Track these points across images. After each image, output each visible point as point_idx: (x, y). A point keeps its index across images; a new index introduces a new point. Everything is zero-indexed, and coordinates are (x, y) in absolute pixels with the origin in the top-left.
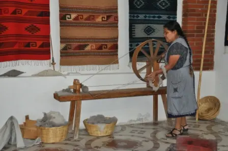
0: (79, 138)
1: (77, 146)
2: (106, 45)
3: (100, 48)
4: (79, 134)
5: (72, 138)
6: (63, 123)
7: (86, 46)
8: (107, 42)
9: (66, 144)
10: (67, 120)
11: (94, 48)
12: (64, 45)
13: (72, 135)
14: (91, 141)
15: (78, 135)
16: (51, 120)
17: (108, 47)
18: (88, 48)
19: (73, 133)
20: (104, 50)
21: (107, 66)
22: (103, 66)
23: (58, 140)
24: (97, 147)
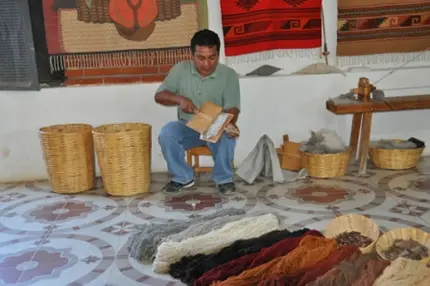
0: (368, 173)
1: (364, 185)
2: (419, 17)
3: (408, 22)
4: (367, 168)
5: (357, 172)
6: (342, 148)
7: (382, 20)
8: (421, 11)
9: (347, 181)
10: (347, 142)
11: (396, 23)
12: (344, 22)
13: (354, 168)
14: (390, 178)
15: (365, 168)
16: (322, 143)
17: (423, 19)
18: (384, 25)
19: (357, 164)
20: (414, 26)
21: (416, 54)
22: (412, 55)
23: (333, 174)
24: (400, 189)
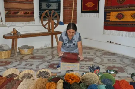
0: (17, 56)
1: (16, 59)
2: (28, 12)
3: (25, 13)
4: (17, 54)
5: (14, 56)
6: (9, 49)
7: (18, 12)
8: (28, 10)
9: (11, 59)
10: (11, 47)
11: (22, 13)
12: (7, 12)
13: (14, 55)
14: (23, 57)
16: (2, 48)
17: (30, 13)
18: (19, 14)
19: (14, 54)
20: (27, 14)
21: (29, 22)
22: (27, 22)
23: (7, 57)
24: (26, 59)
